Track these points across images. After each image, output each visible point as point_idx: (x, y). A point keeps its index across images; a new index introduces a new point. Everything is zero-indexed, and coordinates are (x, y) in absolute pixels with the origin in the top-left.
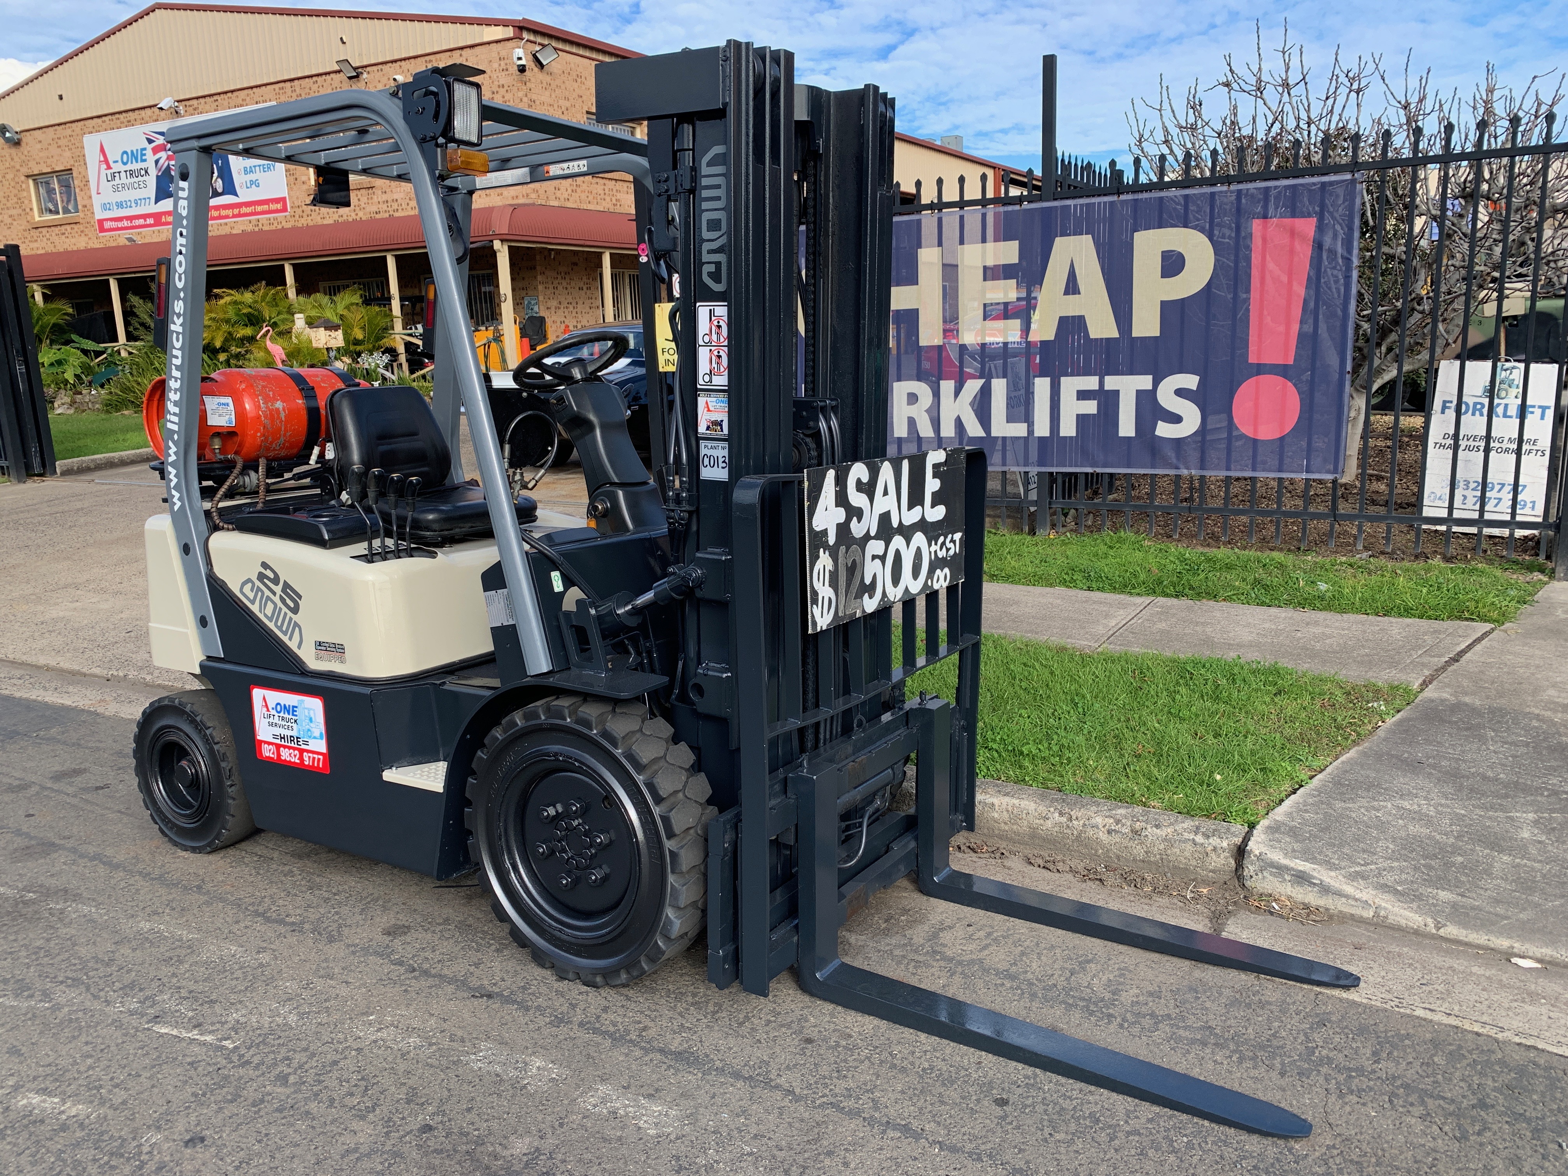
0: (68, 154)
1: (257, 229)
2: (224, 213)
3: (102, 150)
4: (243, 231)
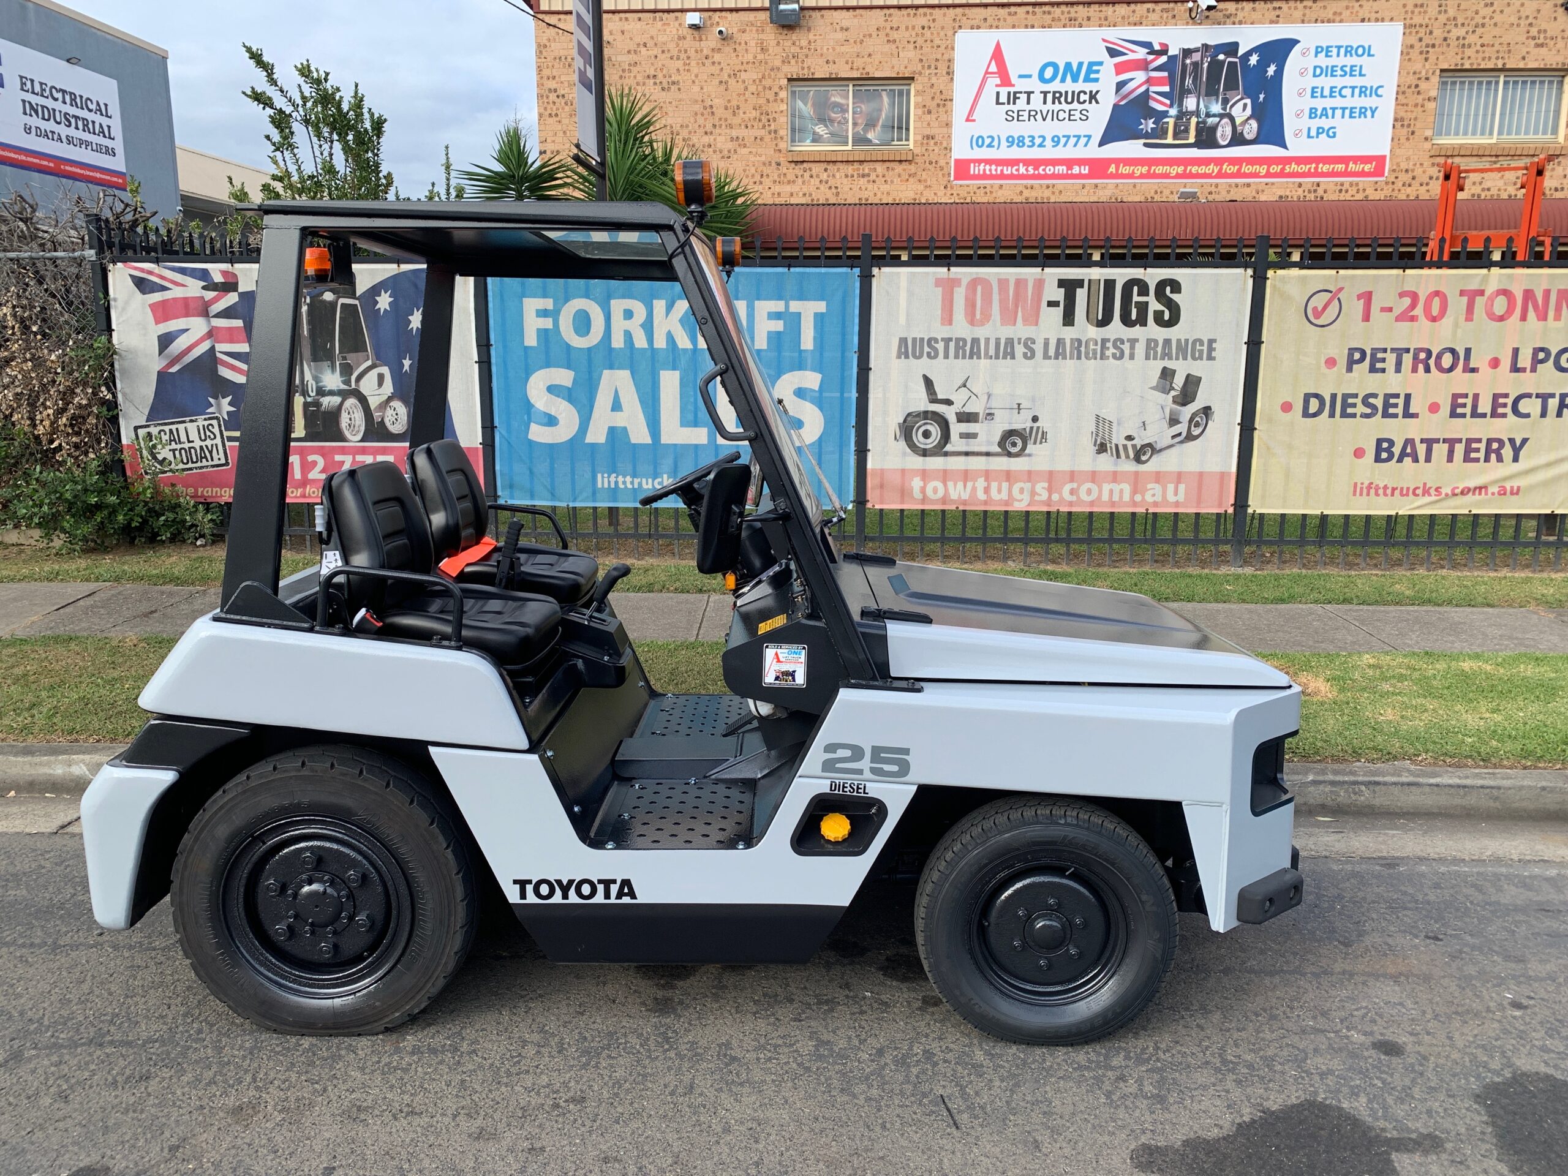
0: (909, 53)
1: (1312, 197)
2: (1246, 169)
3: (998, 55)
4: (1281, 197)
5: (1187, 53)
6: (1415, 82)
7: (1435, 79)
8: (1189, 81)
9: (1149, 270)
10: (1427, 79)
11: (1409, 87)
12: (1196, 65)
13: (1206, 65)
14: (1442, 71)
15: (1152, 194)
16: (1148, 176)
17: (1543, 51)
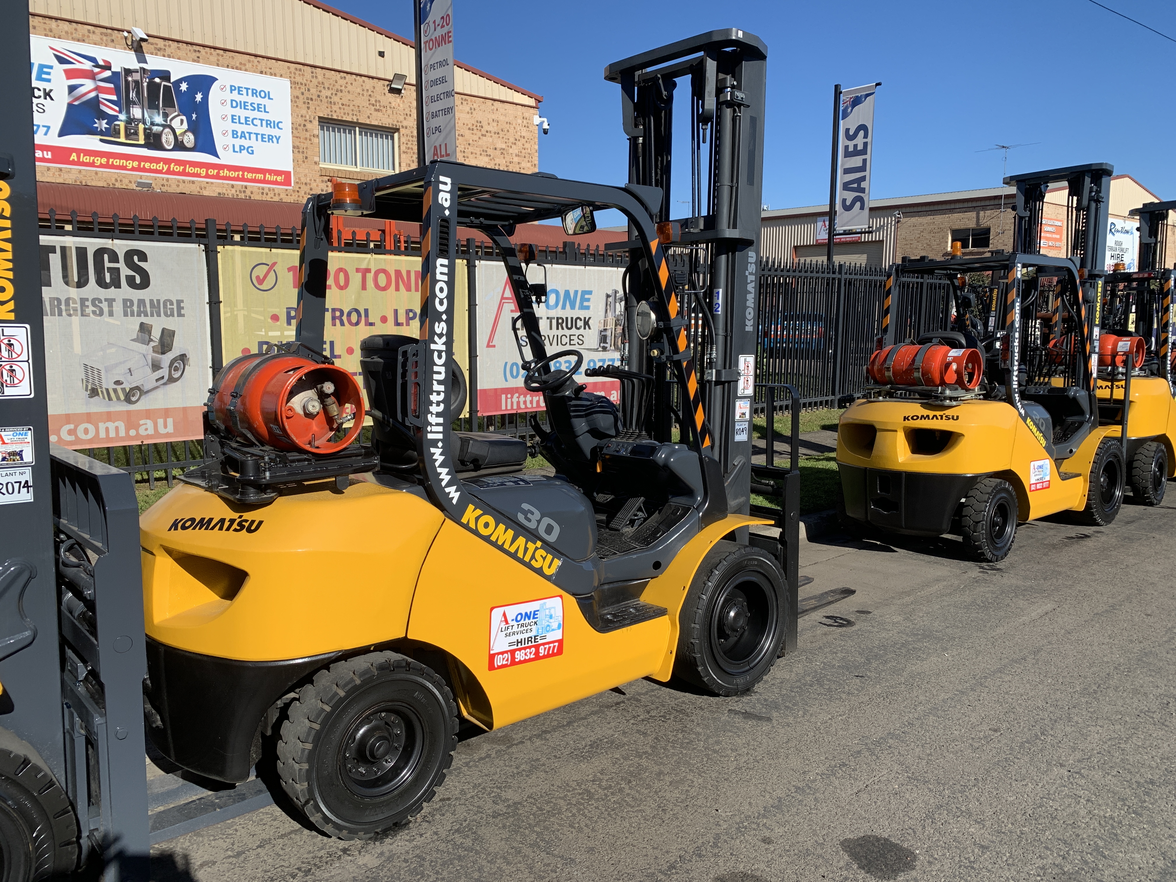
2: (189, 169)
4: (219, 194)
5: (128, 72)
6: (303, 123)
7: (316, 122)
8: (132, 95)
9: (116, 241)
10: (311, 121)
11: (300, 125)
12: (136, 82)
13: (145, 84)
14: (319, 117)
15: (113, 181)
16: (107, 166)
17: (380, 114)
